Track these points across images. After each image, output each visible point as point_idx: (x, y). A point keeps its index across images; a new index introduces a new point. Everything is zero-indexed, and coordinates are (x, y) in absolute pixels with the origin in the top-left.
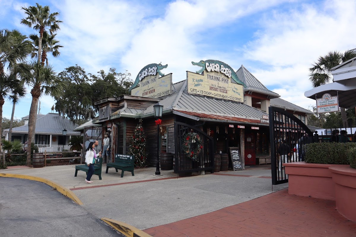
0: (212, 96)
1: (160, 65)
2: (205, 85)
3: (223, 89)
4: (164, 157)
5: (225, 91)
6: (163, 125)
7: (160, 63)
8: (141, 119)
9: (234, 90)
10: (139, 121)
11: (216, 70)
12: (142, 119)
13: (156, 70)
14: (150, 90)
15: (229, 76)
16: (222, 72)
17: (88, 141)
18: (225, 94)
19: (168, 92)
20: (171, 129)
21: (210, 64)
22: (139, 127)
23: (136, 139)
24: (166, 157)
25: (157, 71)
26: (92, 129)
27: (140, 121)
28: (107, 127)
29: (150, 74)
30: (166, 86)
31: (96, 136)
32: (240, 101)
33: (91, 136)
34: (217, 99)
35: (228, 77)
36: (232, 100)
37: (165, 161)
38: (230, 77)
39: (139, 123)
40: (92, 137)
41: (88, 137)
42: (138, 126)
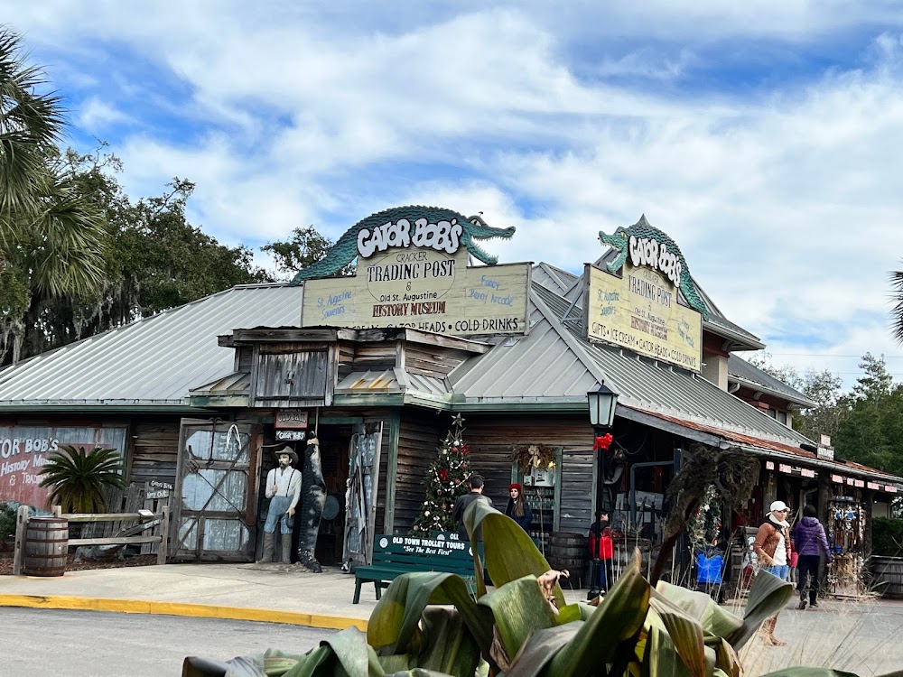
0: (636, 348)
1: (478, 224)
2: (623, 312)
3: (657, 324)
4: (570, 546)
5: (663, 333)
6: (544, 443)
7: (479, 215)
8: (459, 415)
9: (682, 328)
10: (453, 420)
11: (650, 261)
12: (464, 414)
13: (459, 238)
14: (416, 301)
15: (675, 282)
16: (663, 267)
17: (195, 476)
18: (662, 343)
19: (513, 325)
20: (577, 457)
21: (640, 240)
22: (457, 443)
23: (452, 483)
24: (575, 546)
25: (463, 242)
26: (214, 431)
27: (458, 420)
28: (273, 425)
29: (424, 242)
30: (508, 302)
31: (225, 456)
32: (693, 367)
33: (206, 456)
34: (644, 359)
35: (671, 283)
36: (676, 362)
37: (571, 560)
38: (677, 284)
39: (453, 429)
40: (211, 460)
41: (195, 458)
42: (452, 440)
